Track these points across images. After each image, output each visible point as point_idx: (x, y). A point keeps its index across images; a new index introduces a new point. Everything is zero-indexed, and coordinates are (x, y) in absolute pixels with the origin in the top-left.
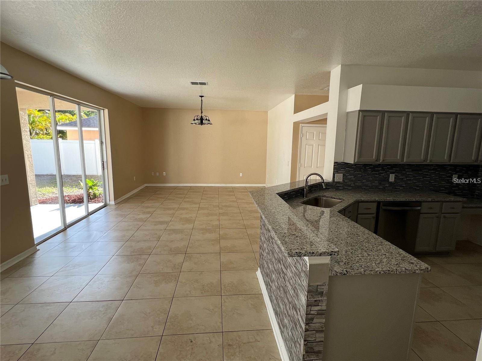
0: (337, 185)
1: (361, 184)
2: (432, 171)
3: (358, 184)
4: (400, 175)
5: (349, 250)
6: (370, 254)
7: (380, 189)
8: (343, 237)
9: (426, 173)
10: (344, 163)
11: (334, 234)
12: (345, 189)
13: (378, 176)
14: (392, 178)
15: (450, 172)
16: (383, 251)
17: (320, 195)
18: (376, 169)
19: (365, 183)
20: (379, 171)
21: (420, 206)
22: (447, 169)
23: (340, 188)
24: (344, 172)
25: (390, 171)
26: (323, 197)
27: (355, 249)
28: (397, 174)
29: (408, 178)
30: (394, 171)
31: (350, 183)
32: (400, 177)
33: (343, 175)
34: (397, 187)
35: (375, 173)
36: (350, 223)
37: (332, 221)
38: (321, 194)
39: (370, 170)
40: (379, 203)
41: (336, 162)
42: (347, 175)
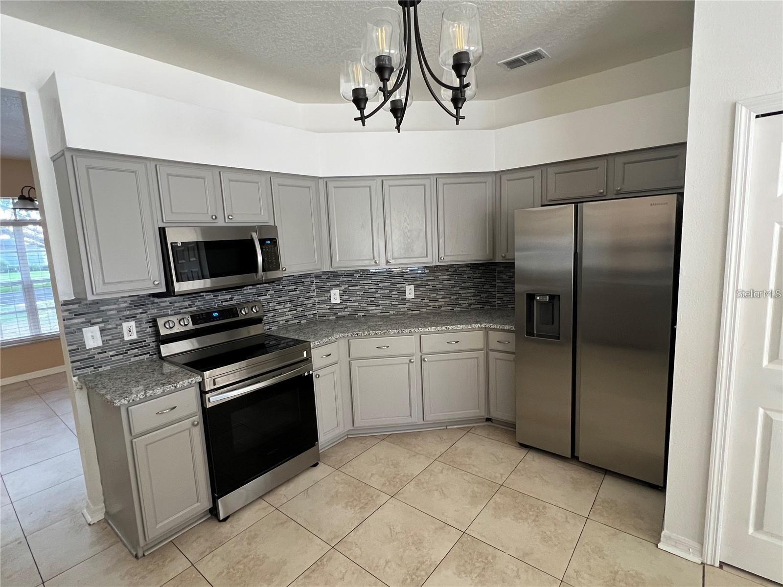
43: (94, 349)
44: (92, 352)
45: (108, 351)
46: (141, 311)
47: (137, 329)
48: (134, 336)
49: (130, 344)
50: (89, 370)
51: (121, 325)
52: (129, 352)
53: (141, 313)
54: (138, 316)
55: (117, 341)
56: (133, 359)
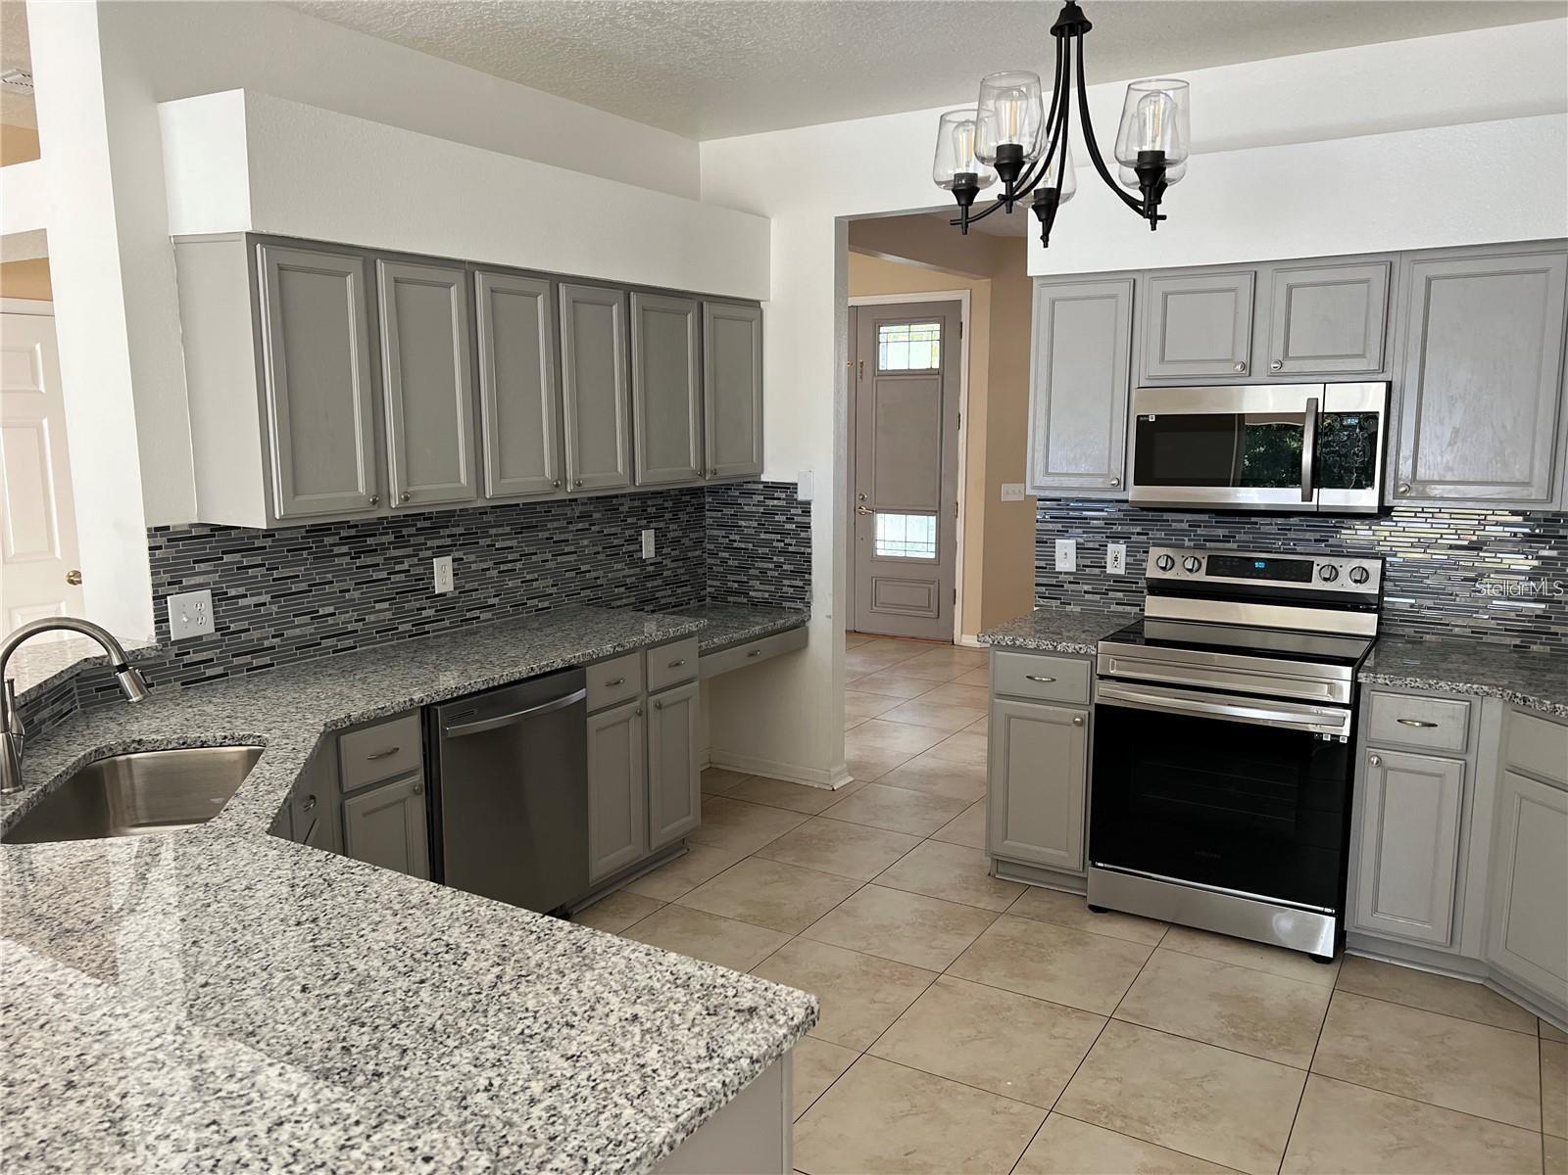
0: (187, 659)
1: (310, 629)
2: (580, 526)
3: (297, 632)
4: (472, 558)
5: (467, 1076)
6: (573, 1050)
7: (401, 636)
8: (390, 999)
9: (563, 537)
10: (206, 531)
11: (331, 1002)
12: (238, 669)
13: (383, 574)
14: (443, 576)
15: (629, 520)
16: (614, 1001)
17: (100, 743)
18: (370, 541)
19: (330, 620)
20: (383, 547)
21: (582, 685)
22: (621, 509)
23: (210, 672)
24: (216, 577)
25: (429, 543)
26: (126, 752)
27: (492, 1055)
28: (458, 555)
29: (503, 567)
30: (448, 541)
31: (255, 635)
32: (474, 567)
33: (213, 595)
34: (469, 615)
35: (369, 561)
36: (377, 887)
37: (273, 913)
38: (104, 733)
39: (345, 549)
40: (427, 713)
41: (157, 529)
42: (233, 592)
43: (1066, 573)
44: (1062, 577)
45: (1083, 583)
46: (1138, 529)
47: (1128, 558)
48: (1121, 571)
49: (1114, 581)
50: (1055, 603)
51: (1106, 546)
52: (1110, 593)
53: (1138, 534)
54: (1134, 538)
55: (1097, 571)
56: (1114, 608)
